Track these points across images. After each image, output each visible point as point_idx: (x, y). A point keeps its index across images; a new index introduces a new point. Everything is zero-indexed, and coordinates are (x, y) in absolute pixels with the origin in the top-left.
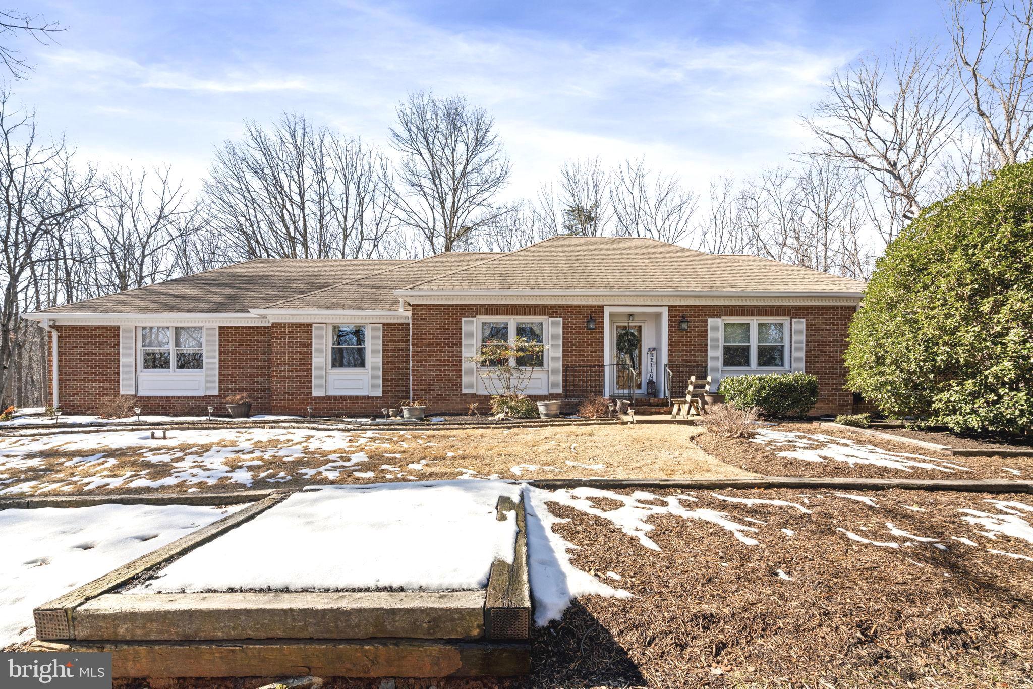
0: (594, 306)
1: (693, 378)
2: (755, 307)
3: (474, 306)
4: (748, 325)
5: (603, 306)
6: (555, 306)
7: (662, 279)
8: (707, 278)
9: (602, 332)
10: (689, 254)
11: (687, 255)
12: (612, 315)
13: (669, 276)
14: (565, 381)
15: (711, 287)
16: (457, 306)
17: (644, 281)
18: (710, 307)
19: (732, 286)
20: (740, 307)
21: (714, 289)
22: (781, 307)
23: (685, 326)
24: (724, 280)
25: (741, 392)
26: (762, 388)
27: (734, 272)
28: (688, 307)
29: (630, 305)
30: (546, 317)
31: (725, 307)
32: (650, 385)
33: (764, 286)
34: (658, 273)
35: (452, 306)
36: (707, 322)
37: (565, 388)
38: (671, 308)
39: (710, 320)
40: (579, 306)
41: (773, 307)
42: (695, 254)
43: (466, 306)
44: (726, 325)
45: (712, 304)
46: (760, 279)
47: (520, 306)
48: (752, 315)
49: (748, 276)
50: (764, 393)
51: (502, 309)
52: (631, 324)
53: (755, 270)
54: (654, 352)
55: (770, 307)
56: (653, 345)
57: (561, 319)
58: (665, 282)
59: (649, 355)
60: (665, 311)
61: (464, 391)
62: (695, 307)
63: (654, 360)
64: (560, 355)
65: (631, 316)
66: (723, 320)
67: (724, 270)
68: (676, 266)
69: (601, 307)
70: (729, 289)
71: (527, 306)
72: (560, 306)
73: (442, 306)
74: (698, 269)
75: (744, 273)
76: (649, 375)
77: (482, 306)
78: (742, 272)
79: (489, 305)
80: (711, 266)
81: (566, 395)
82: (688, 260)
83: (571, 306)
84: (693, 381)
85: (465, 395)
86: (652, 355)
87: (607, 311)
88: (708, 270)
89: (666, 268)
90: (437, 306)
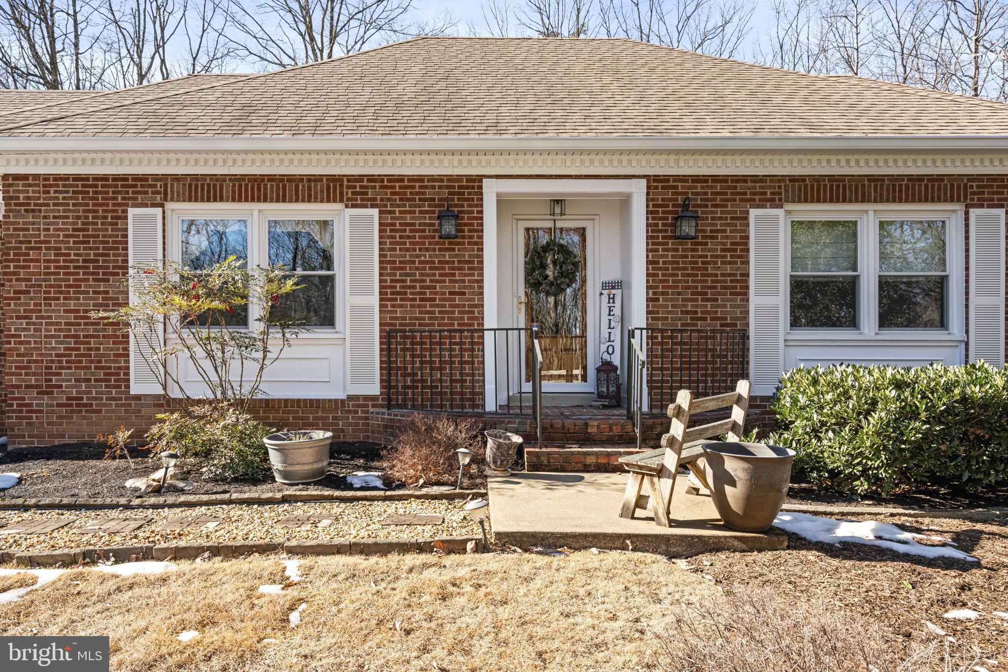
0: (459, 178)
1: (684, 398)
2: (872, 178)
3: (156, 177)
4: (855, 223)
5: (480, 178)
6: (360, 178)
7: (635, 113)
8: (748, 109)
9: (480, 245)
10: (711, 64)
11: (704, 66)
12: (502, 202)
13: (654, 106)
14: (388, 367)
15: (757, 130)
16: (117, 178)
17: (586, 117)
18: (755, 179)
19: (812, 128)
20: (831, 178)
21: (764, 134)
22: (940, 178)
23: (688, 228)
24: (791, 114)
25: (842, 423)
26: (909, 413)
27: (815, 97)
28: (697, 179)
29: (550, 177)
30: (339, 206)
31: (793, 179)
32: (603, 376)
33: (895, 126)
34: (629, 101)
35: (104, 178)
36: (746, 218)
37: (386, 383)
38: (654, 182)
39: (754, 213)
40: (420, 179)
41: (920, 178)
42: (725, 65)
43: (137, 178)
44: (796, 225)
45: (760, 171)
46: (884, 111)
47: (271, 178)
48: (864, 199)
49: (852, 106)
50: (915, 430)
51: (228, 188)
52: (559, 224)
53: (868, 94)
54: (617, 292)
55: (911, 178)
56: (614, 275)
57: (375, 212)
58: (640, 119)
59: (605, 298)
60: (638, 191)
61: (135, 389)
62: (716, 179)
63: (617, 311)
64: (374, 300)
65: (558, 203)
66: (788, 212)
67: (791, 95)
68: (677, 86)
69: (474, 184)
70: (804, 133)
71: (291, 179)
72: (372, 179)
73: (77, 178)
74: (727, 92)
75: (842, 100)
76: (604, 348)
77: (176, 178)
78: (836, 97)
79: (195, 177)
80: (762, 86)
81: (389, 400)
82: (706, 77)
83: (400, 179)
84: (685, 406)
85: (138, 397)
86: (612, 299)
87: (491, 191)
88: (752, 93)
89: (650, 92)
90: (65, 178)
